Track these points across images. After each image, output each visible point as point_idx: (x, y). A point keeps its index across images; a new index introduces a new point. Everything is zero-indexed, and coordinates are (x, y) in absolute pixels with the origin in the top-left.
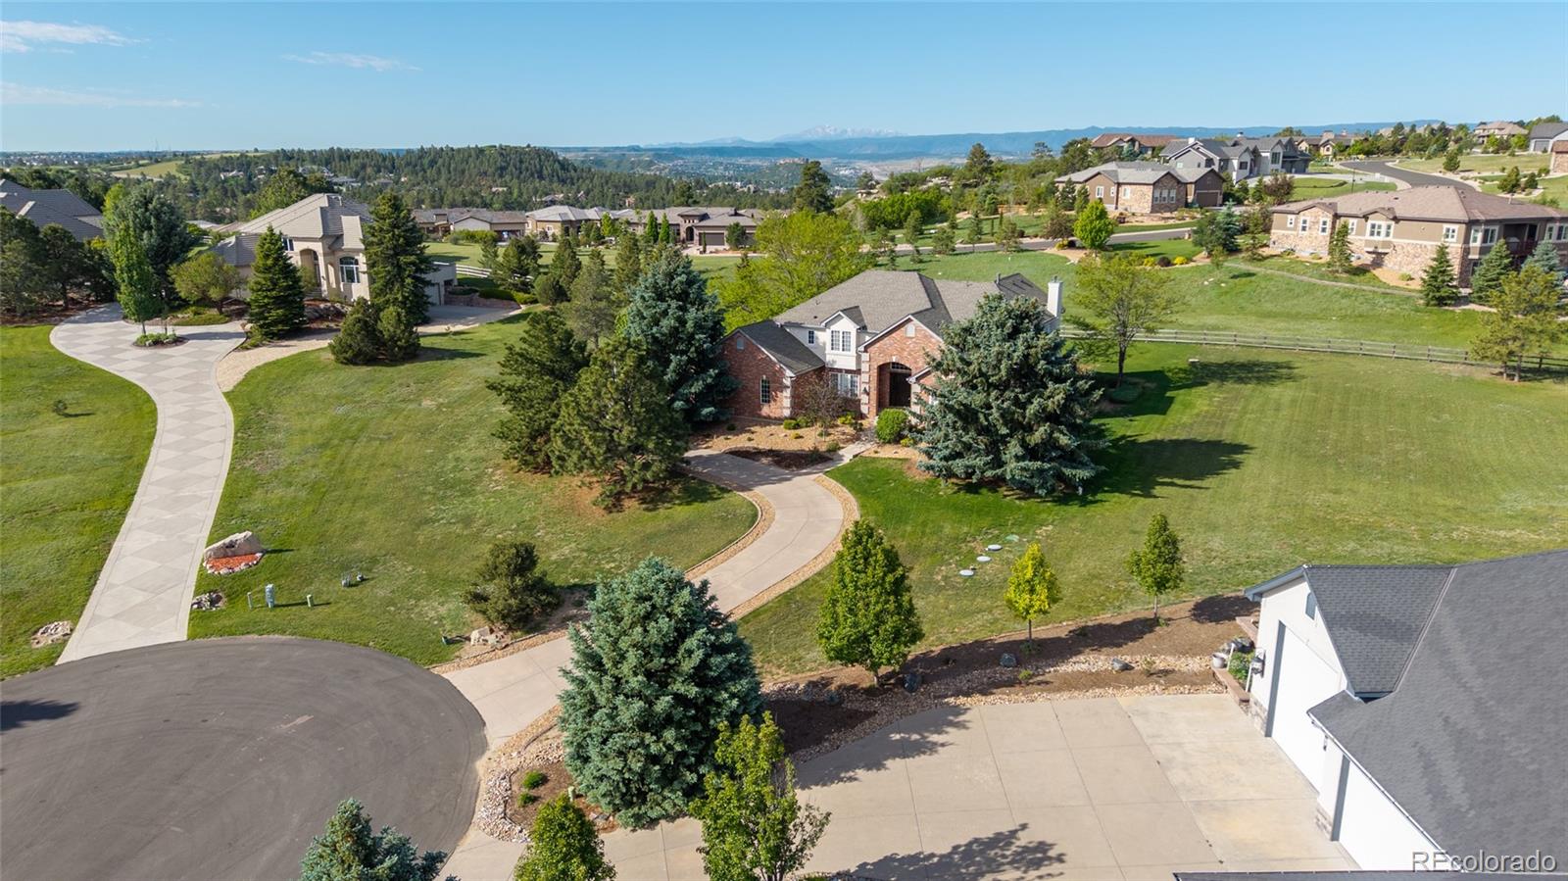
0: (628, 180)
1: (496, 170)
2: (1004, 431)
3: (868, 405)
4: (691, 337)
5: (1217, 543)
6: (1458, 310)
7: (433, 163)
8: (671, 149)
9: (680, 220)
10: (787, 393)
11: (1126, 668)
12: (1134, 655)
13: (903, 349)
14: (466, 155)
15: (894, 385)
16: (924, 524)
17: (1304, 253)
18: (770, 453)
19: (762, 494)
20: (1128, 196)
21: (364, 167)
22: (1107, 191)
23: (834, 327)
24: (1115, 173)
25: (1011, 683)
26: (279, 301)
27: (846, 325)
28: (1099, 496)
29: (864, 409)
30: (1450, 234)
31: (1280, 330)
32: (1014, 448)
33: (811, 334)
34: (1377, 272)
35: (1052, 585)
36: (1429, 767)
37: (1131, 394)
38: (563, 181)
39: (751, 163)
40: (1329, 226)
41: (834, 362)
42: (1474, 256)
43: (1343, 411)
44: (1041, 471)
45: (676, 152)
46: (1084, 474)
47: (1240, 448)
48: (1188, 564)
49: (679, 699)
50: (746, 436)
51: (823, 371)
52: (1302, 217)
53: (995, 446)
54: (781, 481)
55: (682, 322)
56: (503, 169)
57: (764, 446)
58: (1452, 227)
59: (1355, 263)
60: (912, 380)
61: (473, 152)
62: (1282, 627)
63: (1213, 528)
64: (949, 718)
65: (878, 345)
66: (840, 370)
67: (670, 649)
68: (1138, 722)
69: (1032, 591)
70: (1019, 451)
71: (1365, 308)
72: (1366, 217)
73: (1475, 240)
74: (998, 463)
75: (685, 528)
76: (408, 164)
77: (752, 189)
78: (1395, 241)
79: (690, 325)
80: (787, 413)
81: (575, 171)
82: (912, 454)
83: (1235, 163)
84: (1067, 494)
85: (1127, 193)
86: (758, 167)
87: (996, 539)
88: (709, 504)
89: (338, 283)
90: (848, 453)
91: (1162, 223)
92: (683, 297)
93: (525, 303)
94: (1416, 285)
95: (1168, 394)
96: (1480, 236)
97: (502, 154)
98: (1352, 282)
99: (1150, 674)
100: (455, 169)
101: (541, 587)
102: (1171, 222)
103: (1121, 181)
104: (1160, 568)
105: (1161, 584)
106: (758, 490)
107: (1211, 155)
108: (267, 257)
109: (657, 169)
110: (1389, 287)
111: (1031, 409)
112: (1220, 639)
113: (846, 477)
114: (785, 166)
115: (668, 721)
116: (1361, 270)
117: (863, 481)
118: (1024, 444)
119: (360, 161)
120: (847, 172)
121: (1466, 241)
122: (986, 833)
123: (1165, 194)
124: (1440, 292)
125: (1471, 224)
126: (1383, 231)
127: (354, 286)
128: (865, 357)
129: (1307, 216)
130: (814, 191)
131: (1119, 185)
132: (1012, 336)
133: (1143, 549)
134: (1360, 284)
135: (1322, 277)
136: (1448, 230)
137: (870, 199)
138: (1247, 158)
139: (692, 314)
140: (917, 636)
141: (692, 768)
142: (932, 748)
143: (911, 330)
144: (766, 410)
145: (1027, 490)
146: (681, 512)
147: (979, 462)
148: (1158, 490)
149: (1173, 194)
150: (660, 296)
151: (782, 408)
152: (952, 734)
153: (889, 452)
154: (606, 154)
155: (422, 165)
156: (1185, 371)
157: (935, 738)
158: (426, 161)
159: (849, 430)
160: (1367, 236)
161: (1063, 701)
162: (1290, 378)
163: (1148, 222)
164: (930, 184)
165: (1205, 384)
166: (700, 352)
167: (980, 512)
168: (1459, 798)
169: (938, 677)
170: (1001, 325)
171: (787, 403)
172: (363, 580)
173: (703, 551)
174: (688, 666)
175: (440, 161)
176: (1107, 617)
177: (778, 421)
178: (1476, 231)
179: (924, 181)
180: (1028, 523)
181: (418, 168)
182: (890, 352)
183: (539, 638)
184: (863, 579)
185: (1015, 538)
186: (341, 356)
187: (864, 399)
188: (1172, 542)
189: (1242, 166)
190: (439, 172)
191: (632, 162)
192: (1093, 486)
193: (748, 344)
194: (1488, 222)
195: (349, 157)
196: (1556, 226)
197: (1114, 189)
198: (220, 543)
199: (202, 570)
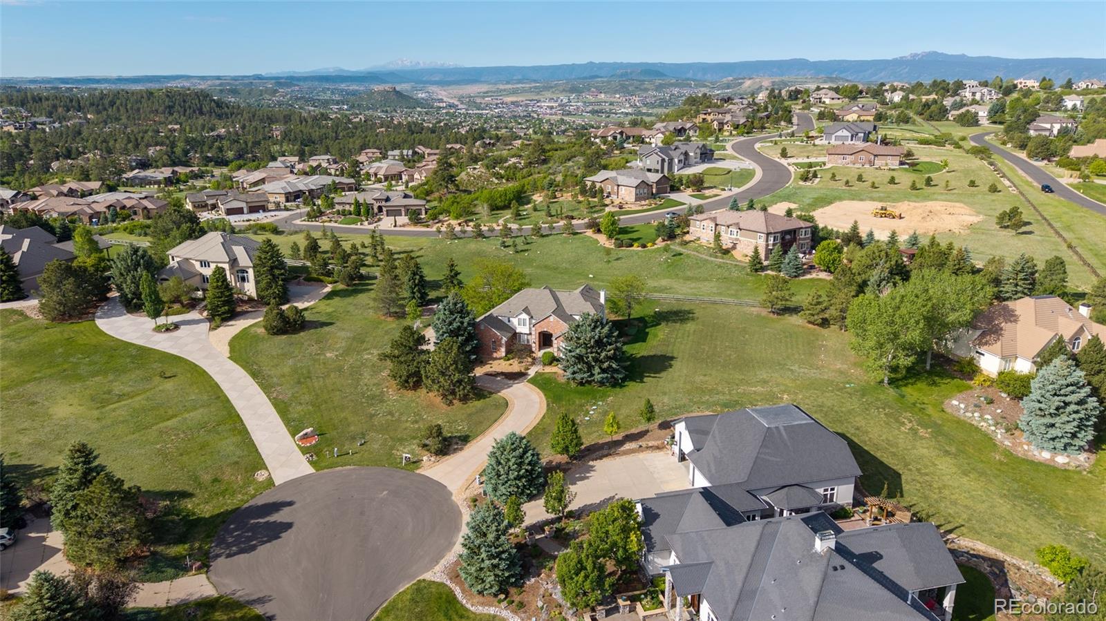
0: (270, 115)
1: (166, 108)
2: (593, 364)
3: (535, 347)
4: (466, 328)
5: (666, 400)
6: (763, 274)
7: (112, 104)
8: (287, 78)
9: (373, 202)
10: (504, 347)
11: (641, 446)
12: (643, 442)
13: (549, 326)
14: (139, 96)
15: (546, 339)
16: (569, 400)
17: (704, 241)
18: (502, 374)
19: (505, 393)
20: (623, 192)
21: (55, 107)
22: (612, 189)
23: (519, 317)
24: (615, 179)
25: (606, 456)
26: (225, 303)
27: (524, 316)
28: (626, 383)
29: (534, 349)
31: (692, 289)
32: (597, 370)
33: (509, 318)
34: (733, 252)
35: (618, 424)
36: (709, 466)
37: (633, 331)
38: (220, 117)
39: (351, 88)
40: (713, 229)
41: (520, 330)
42: (770, 247)
43: (711, 336)
44: (607, 377)
45: (290, 81)
46: (620, 376)
47: (672, 358)
48: (656, 409)
49: (527, 470)
50: (489, 366)
51: (515, 335)
52: (703, 223)
53: (590, 368)
54: (509, 387)
55: (462, 323)
56: (170, 107)
57: (499, 370)
58: (761, 235)
59: (724, 247)
60: (553, 339)
61: (145, 95)
62: (680, 433)
63: (665, 394)
64: (591, 469)
65: (539, 324)
66: (522, 333)
67: (521, 457)
68: (645, 462)
69: (612, 426)
70: (599, 370)
71: (726, 274)
72: (728, 227)
73: (770, 240)
74: (592, 375)
75: (482, 410)
76: (92, 104)
77: (363, 119)
78: (741, 238)
79: (465, 324)
80: (504, 354)
81: (228, 108)
82: (556, 369)
83: (676, 160)
84: (616, 384)
85: (623, 190)
86: (357, 91)
87: (594, 404)
88: (487, 399)
89: (236, 283)
90: (532, 372)
91: (640, 208)
92: (461, 312)
93: (331, 283)
94: (747, 259)
95: (647, 330)
96: (772, 239)
97: (168, 96)
98: (723, 258)
99: (647, 448)
100: (132, 108)
101: (445, 439)
102: (645, 207)
103: (619, 183)
104: (648, 415)
105: (649, 420)
106: (503, 391)
107: (664, 157)
108: (218, 281)
109: (281, 96)
110: (738, 261)
111: (603, 354)
112: (667, 434)
113: (533, 381)
114: (379, 92)
115: (523, 477)
116: (727, 252)
117: (542, 383)
118: (600, 368)
119: (51, 102)
120: (423, 95)
121: (767, 241)
122: (608, 497)
123: (642, 192)
124: (757, 265)
125: (768, 234)
126: (735, 233)
127: (246, 284)
128: (533, 329)
129: (704, 223)
130: (445, 173)
131: (618, 186)
132: (593, 330)
133: (643, 409)
134: (726, 260)
135: (711, 256)
137: (476, 172)
138: (682, 157)
139: (467, 320)
140: (582, 444)
141: (528, 489)
142: (588, 478)
143: (551, 319)
144: (495, 355)
145: (602, 383)
146: (478, 404)
147: (586, 375)
148: (645, 379)
149: (646, 191)
150: (452, 313)
151: (502, 353)
152: (592, 473)
153: (548, 369)
154: (237, 83)
155: (103, 104)
156: (653, 316)
157: (588, 475)
158: (106, 102)
159: (530, 360)
160: (729, 235)
161: (624, 458)
162: (693, 319)
163: (634, 208)
164: (510, 162)
165: (660, 324)
166: (469, 333)
167: (587, 393)
168: (713, 471)
169: (586, 455)
170: (590, 325)
171: (503, 351)
172: (365, 442)
173: (493, 419)
174: (527, 461)
175: (118, 102)
176: (634, 431)
177: (500, 359)
178: (771, 237)
179: (506, 161)
180: (604, 397)
181: (100, 107)
182: (544, 327)
183: (448, 457)
184: (566, 429)
185: (600, 403)
186: (271, 331)
187: (533, 345)
188: (651, 406)
189: (680, 161)
190: (118, 110)
191: (261, 91)
192: (624, 380)
193: (485, 327)
194: (775, 233)
195: (40, 99)
196: (804, 230)
197: (616, 188)
198: (302, 434)
199: (298, 445)
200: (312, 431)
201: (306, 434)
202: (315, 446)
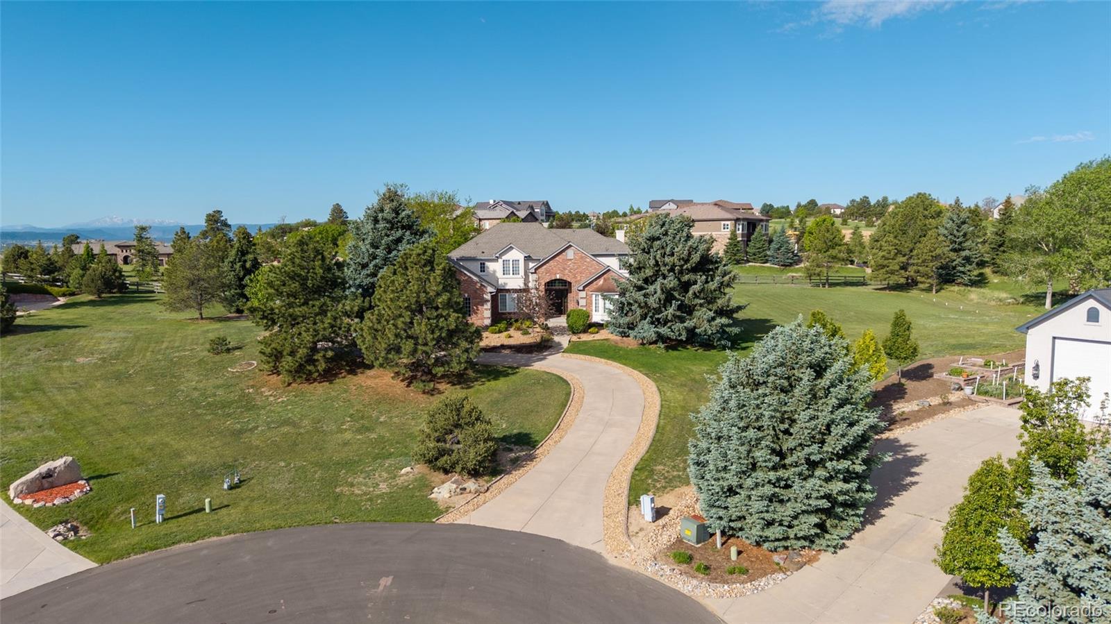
9: (117, 251)
10: (488, 305)
13: (565, 269)
23: (505, 257)
27: (515, 255)
30: (726, 227)
33: (483, 268)
41: (506, 284)
42: (739, 238)
58: (726, 223)
60: (572, 292)
65: (545, 267)
66: (508, 291)
73: (739, 230)
80: (488, 322)
93: (64, 295)
96: (741, 227)
99: (944, 405)
103: (481, 218)
125: (737, 220)
128: (533, 277)
136: (724, 225)
143: (570, 254)
146: (498, 385)
151: (483, 318)
153: (588, 337)
171: (488, 314)
172: (241, 482)
178: (739, 224)
182: (556, 271)
194: (743, 220)
198: (33, 474)
199: (18, 508)
200: (68, 467)
201: (49, 474)
202: (80, 504)
